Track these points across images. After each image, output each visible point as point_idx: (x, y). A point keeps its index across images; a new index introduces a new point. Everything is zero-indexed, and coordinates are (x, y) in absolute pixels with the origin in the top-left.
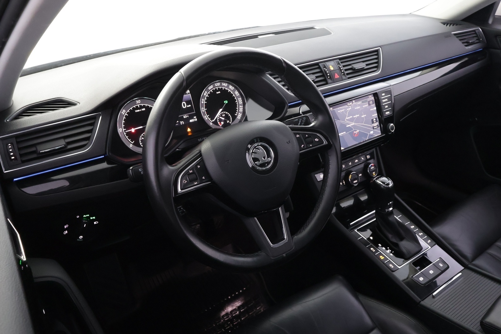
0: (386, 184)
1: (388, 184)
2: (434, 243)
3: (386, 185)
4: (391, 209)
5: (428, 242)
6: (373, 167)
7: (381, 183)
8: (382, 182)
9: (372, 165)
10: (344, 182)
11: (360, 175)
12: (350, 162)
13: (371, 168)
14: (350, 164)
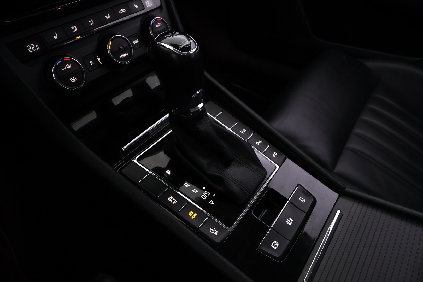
0: (181, 47)
1: (188, 48)
2: (284, 156)
3: (182, 50)
4: (201, 105)
5: (274, 156)
6: (160, 24)
7: (172, 48)
8: (172, 45)
9: (156, 20)
10: (99, 59)
11: (135, 42)
12: (108, 14)
13: (157, 26)
14: (107, 16)
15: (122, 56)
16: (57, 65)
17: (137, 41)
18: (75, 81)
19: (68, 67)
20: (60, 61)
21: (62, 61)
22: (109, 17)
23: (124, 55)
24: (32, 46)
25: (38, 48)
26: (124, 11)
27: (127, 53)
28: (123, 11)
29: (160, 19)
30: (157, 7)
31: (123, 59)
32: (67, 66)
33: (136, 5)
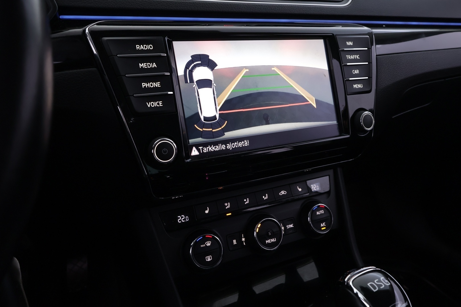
6: (322, 212)
9: (319, 206)
10: (243, 239)
11: (289, 226)
12: (267, 195)
13: (318, 213)
14: (265, 197)
15: (268, 241)
16: (197, 241)
17: (291, 226)
18: (210, 260)
19: (208, 245)
20: (202, 237)
21: (204, 237)
23: (271, 240)
24: (182, 217)
25: (187, 219)
26: (285, 193)
27: (275, 238)
28: (283, 193)
29: (324, 207)
30: (323, 192)
31: (269, 245)
32: (207, 243)
33: (299, 188)
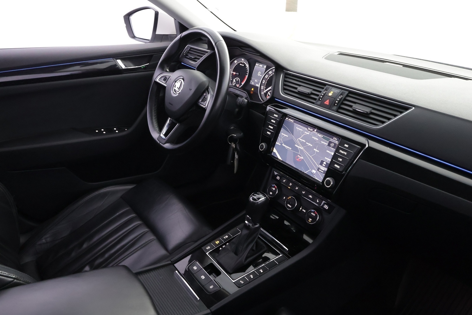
15: (288, 205)
22: (304, 193)
26: (311, 197)
